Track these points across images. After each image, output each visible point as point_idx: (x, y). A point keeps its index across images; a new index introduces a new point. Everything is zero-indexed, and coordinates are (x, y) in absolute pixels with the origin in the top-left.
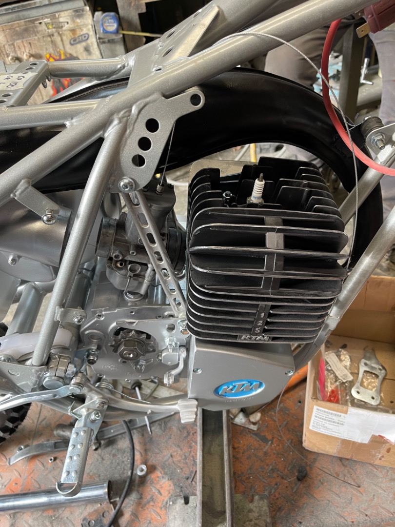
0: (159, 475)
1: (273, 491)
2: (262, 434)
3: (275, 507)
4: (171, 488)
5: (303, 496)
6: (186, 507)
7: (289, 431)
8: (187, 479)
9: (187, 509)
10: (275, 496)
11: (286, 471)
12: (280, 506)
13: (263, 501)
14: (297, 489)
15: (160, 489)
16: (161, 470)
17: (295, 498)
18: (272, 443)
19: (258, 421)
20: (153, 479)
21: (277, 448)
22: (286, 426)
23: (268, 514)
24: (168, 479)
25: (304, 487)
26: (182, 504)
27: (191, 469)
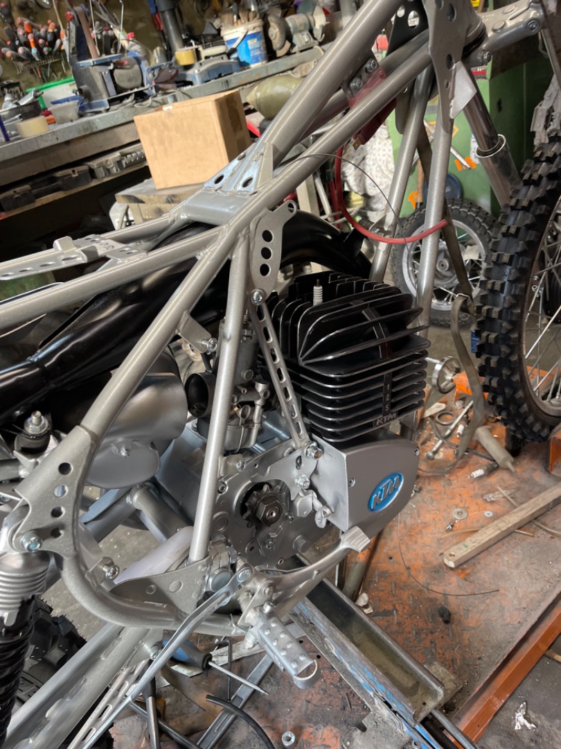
0: (311, 731)
1: (434, 651)
2: (381, 611)
3: (447, 663)
4: (334, 731)
5: (463, 633)
6: (367, 733)
7: (403, 589)
8: (344, 709)
9: (370, 734)
10: (439, 654)
11: (430, 624)
12: (451, 658)
13: (434, 664)
14: (453, 633)
15: (324, 743)
16: (308, 724)
17: (457, 641)
18: (397, 611)
19: (369, 602)
20: (306, 740)
21: (405, 611)
22: (396, 587)
23: (448, 672)
24: (324, 726)
25: (456, 625)
26: (361, 734)
27: (340, 696)
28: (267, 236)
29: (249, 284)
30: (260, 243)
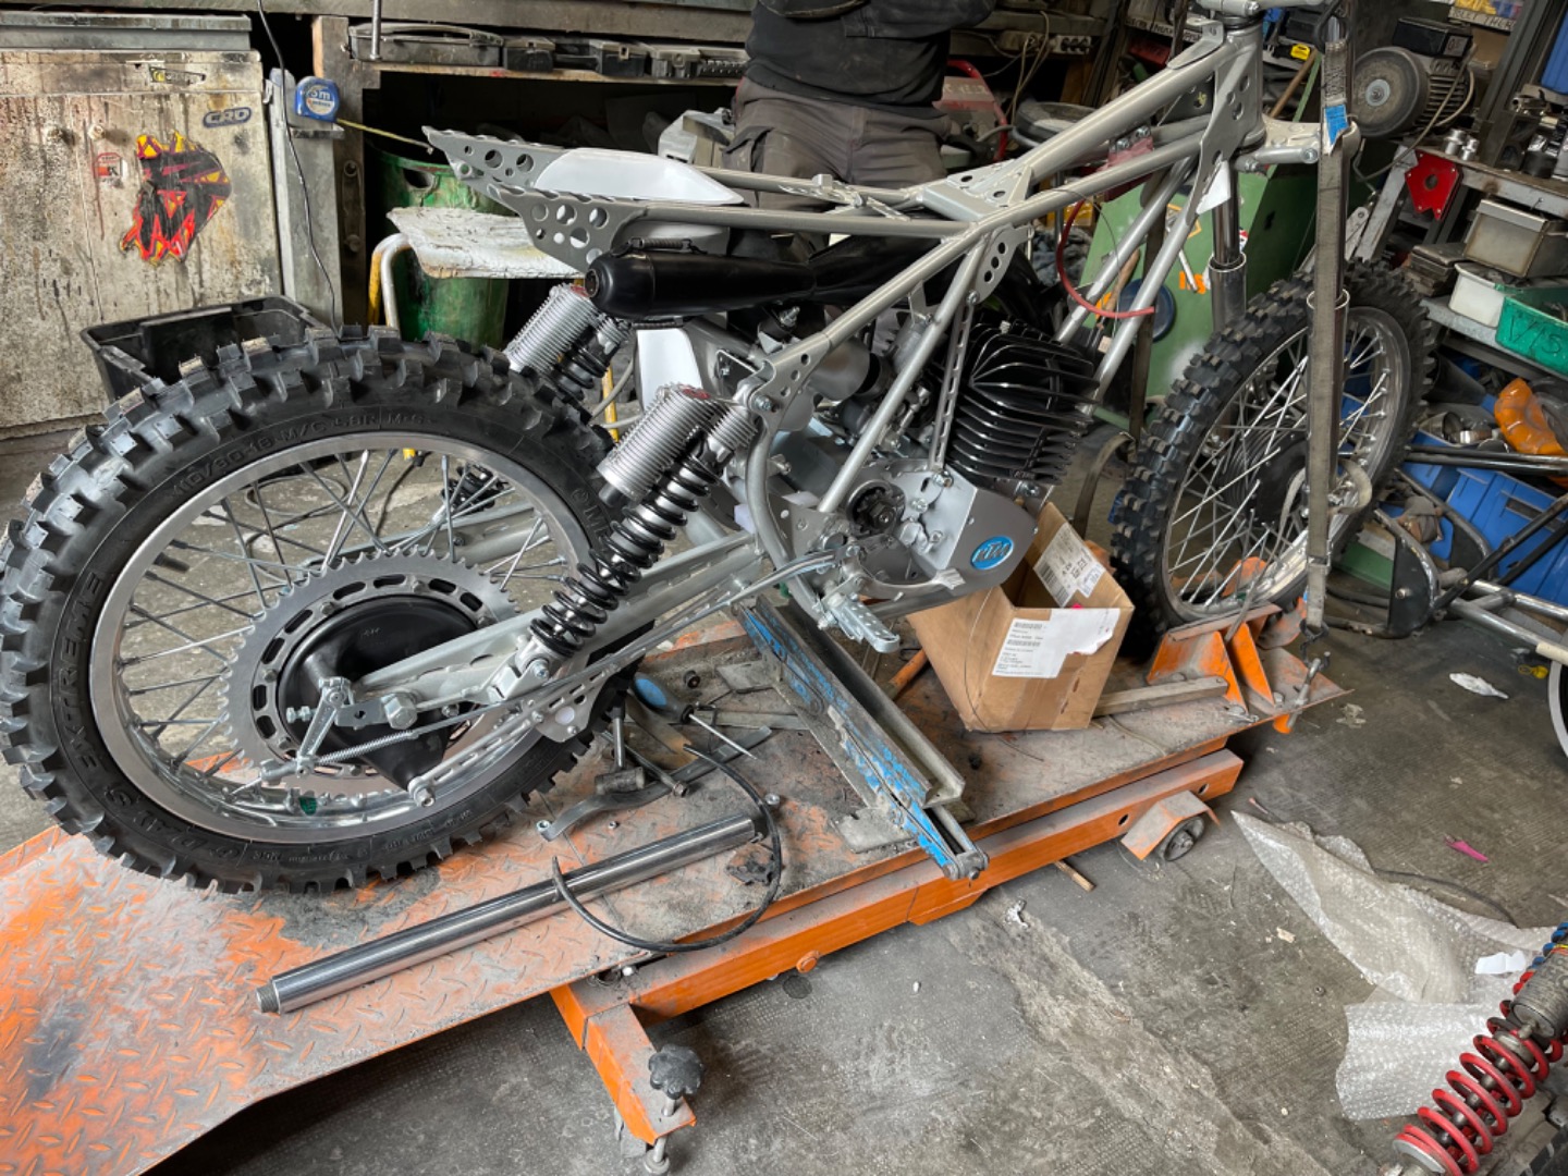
4: (823, 812)
5: (989, 782)
6: (858, 822)
8: (838, 799)
9: (862, 823)
14: (978, 778)
17: (981, 785)
24: (812, 804)
25: (985, 773)
26: (851, 822)
28: (1002, 248)
29: (971, 284)
30: (994, 251)
